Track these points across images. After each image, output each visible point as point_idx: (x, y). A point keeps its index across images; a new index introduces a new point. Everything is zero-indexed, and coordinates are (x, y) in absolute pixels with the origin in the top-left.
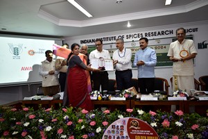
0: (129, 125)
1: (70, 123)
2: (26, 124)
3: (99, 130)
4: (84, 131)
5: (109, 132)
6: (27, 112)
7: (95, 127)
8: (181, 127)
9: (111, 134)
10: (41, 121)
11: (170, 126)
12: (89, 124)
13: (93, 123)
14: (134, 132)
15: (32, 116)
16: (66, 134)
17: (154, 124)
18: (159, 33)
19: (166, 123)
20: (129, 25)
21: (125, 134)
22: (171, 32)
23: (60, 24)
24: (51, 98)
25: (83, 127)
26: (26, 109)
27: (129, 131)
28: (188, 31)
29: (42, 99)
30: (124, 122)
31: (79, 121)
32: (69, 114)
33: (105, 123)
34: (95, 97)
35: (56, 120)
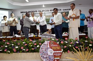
1: (26, 45)
2: (6, 46)
3: (38, 46)
4: (32, 47)
5: (42, 46)
6: (5, 42)
7: (36, 46)
8: (67, 43)
9: (43, 47)
10: (13, 45)
11: (64, 43)
12: (34, 45)
13: (35, 44)
14: (51, 46)
15: (8, 43)
16: (25, 49)
17: (58, 43)
19: (62, 42)
20: (44, 6)
21: (49, 46)
22: (61, 10)
23: (14, 4)
24: (12, 37)
25: (32, 46)
26: (4, 41)
27: (50, 45)
28: (67, 10)
29: (7, 37)
30: (48, 42)
31: (30, 44)
32: (26, 41)
33: (40, 44)
34: (32, 36)
35: (19, 44)
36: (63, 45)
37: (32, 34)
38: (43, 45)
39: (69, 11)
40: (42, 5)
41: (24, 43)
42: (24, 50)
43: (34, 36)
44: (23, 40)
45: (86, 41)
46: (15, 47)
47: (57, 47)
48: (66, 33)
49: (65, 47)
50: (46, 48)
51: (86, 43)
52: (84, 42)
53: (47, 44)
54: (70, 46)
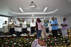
0: (38, 41)
1: (22, 42)
2: (7, 43)
3: (30, 43)
4: (26, 43)
6: (6, 40)
7: (29, 42)
8: (50, 41)
9: (34, 43)
10: (12, 42)
13: (28, 41)
14: (39, 42)
15: (8, 41)
17: (44, 40)
18: (40, 18)
19: (46, 40)
20: (33, 15)
21: (37, 43)
22: (44, 18)
23: (13, 13)
24: (11, 36)
28: (48, 18)
29: (7, 36)
30: (37, 40)
31: (24, 41)
32: (21, 39)
33: (32, 41)
34: (25, 35)
35: (17, 41)
36: (47, 42)
37: (25, 34)
38: (34, 42)
39: (49, 19)
40: (32, 15)
41: (20, 40)
42: (20, 45)
43: (27, 35)
44: (19, 38)
45: (61, 39)
46: (14, 43)
47: (43, 43)
48: (48, 33)
49: (48, 43)
50: (36, 44)
51: (61, 40)
52: (60, 40)
53: (37, 41)
54: (52, 42)
